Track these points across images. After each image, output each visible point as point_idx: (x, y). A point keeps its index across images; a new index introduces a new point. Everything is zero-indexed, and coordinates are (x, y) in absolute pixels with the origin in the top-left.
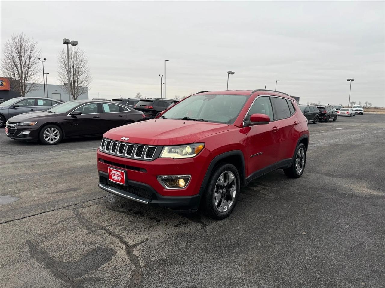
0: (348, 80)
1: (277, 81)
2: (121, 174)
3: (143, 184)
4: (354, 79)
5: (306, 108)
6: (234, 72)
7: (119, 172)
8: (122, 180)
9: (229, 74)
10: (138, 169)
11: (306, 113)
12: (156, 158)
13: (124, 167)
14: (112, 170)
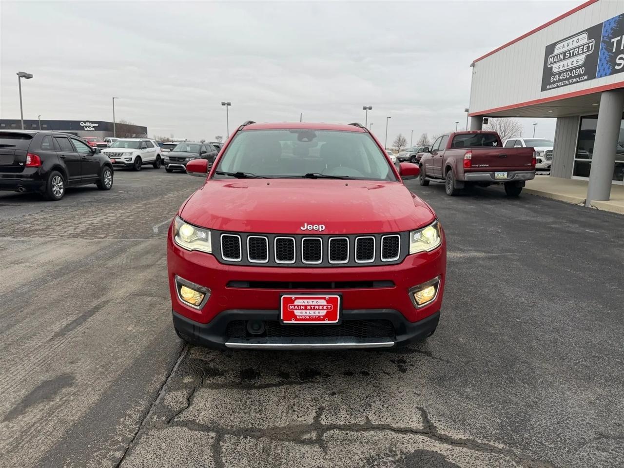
0: (223, 104)
1: (113, 98)
2: (327, 303)
3: (384, 311)
4: (230, 103)
5: (201, 147)
6: (32, 75)
7: (324, 298)
8: (330, 315)
9: (19, 77)
10: (369, 284)
11: (202, 155)
12: (405, 256)
13: (330, 287)
14: (296, 298)
